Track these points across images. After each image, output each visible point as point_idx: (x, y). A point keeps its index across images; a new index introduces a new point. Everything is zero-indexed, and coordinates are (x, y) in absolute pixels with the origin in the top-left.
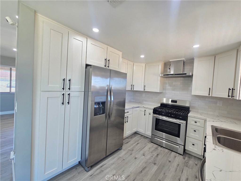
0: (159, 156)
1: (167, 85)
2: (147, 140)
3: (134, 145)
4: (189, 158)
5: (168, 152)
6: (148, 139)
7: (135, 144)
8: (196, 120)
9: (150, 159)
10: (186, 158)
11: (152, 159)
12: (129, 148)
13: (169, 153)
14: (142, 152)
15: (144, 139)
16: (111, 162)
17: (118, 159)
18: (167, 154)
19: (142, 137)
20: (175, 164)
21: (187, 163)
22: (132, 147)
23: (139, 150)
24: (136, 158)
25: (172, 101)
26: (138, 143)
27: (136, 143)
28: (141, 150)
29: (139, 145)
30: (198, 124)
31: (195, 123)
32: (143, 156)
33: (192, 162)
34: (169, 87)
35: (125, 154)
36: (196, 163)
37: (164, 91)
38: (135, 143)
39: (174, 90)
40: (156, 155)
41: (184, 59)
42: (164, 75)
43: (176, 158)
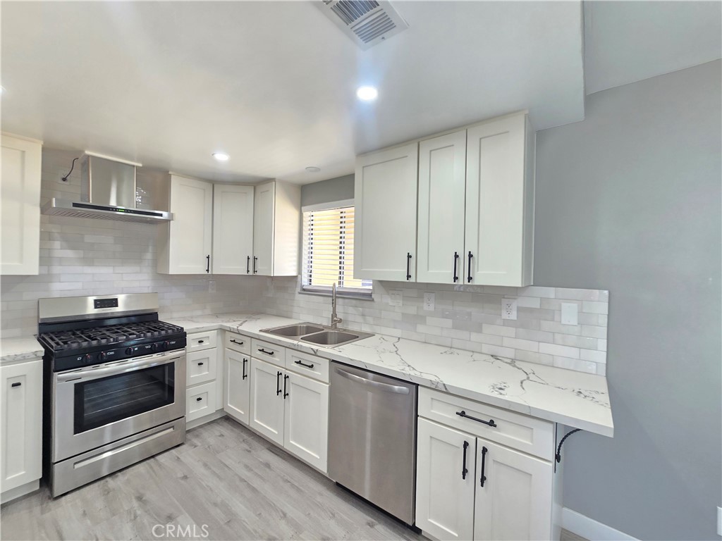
0: (148, 496)
1: (57, 244)
4: (197, 436)
5: (151, 468)
9: (139, 529)
11: (145, 520)
18: (154, 471)
20: (200, 470)
21: (209, 447)
25: (99, 304)
30: (206, 343)
33: (211, 439)
34: (70, 253)
36: (218, 434)
39: (88, 261)
40: (136, 504)
41: (140, 165)
42: (75, 205)
43: (182, 458)
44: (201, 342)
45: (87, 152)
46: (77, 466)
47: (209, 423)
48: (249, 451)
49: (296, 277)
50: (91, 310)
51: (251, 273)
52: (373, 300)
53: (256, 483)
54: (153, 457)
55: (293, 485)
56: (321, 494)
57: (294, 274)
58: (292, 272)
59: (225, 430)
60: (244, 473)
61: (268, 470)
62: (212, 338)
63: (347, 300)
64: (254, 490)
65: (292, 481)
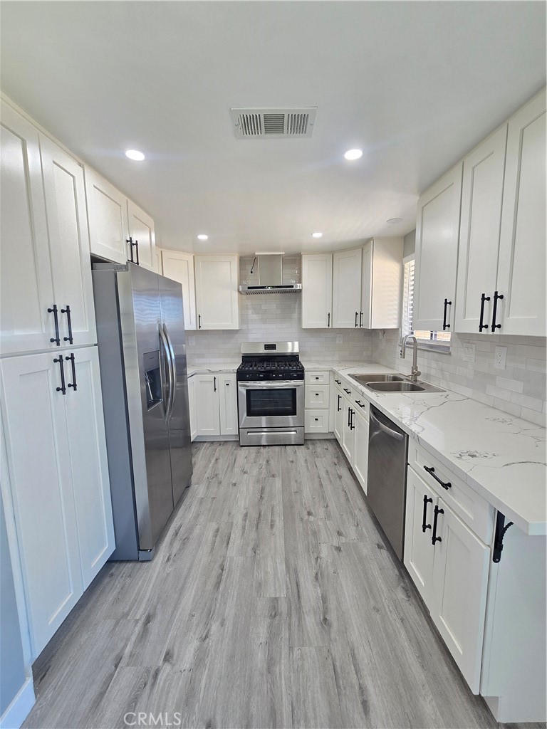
0: (272, 462)
1: (250, 312)
2: (230, 447)
3: (210, 466)
4: (313, 444)
6: (231, 444)
7: (212, 463)
8: (317, 374)
9: (260, 473)
10: (311, 447)
11: (264, 471)
12: (207, 475)
13: (283, 451)
14: (237, 469)
15: (221, 447)
16: (191, 515)
17: (201, 503)
19: (216, 445)
20: (301, 461)
21: (315, 452)
22: (209, 471)
23: (230, 469)
24: (235, 484)
25: (268, 347)
26: (217, 460)
27: (213, 461)
28: (233, 467)
29: (220, 461)
30: (320, 380)
31: (316, 380)
32: (246, 475)
33: (319, 448)
34: (255, 317)
35: (208, 488)
36: (325, 447)
37: (244, 327)
38: (210, 461)
39: (264, 321)
40: (265, 463)
41: (284, 253)
42: (249, 288)
43: (297, 452)
44: (317, 378)
45: (256, 254)
46: (249, 434)
47: (324, 440)
48: (336, 464)
49: (397, 329)
50: (262, 351)
51: (358, 327)
52: (450, 354)
53: (325, 483)
54: (285, 445)
55: (346, 495)
56: (360, 510)
57: (395, 326)
58: (392, 325)
59: (331, 447)
60: (323, 474)
61: (338, 479)
62: (325, 377)
63: (430, 353)
64: (321, 485)
65: (348, 493)
